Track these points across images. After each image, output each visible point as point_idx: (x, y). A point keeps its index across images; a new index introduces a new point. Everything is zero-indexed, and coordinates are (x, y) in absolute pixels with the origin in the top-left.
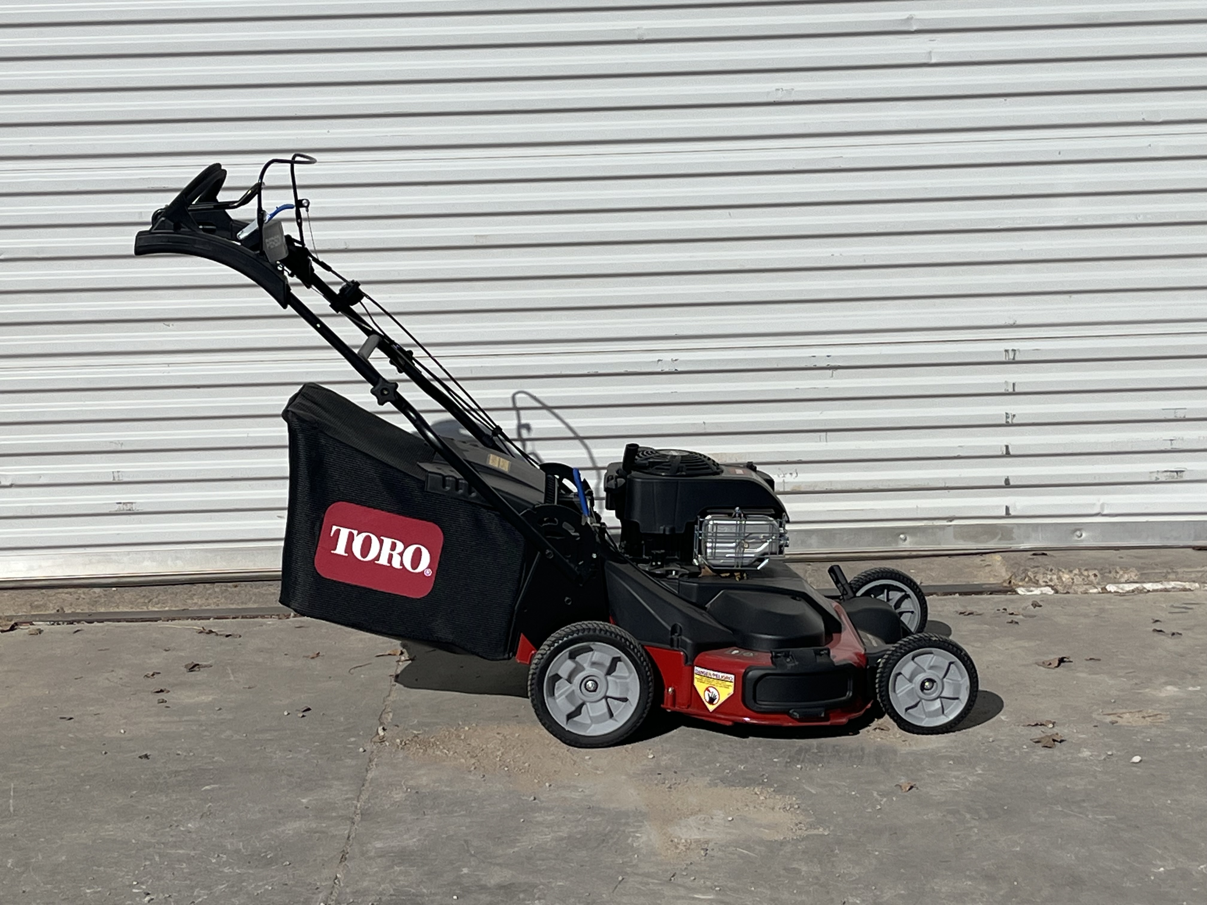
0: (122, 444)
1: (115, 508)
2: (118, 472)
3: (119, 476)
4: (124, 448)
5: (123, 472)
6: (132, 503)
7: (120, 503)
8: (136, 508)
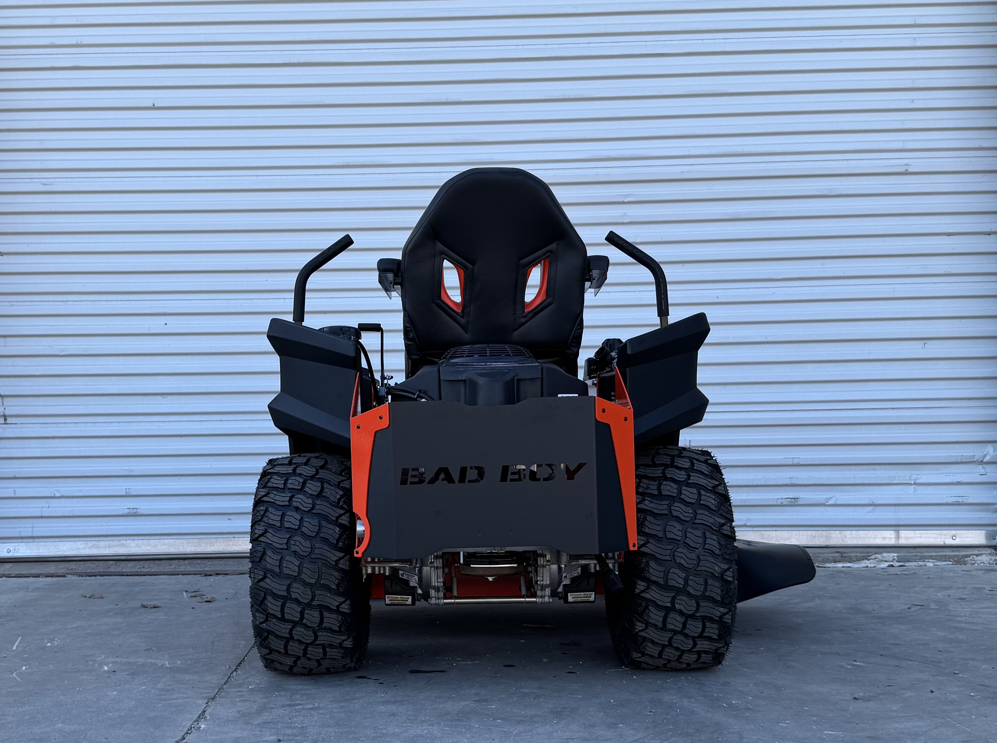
0: (132, 471)
1: (126, 511)
2: (129, 489)
3: (129, 492)
4: (133, 474)
5: (132, 489)
6: (137, 509)
7: (130, 508)
8: (140, 512)
